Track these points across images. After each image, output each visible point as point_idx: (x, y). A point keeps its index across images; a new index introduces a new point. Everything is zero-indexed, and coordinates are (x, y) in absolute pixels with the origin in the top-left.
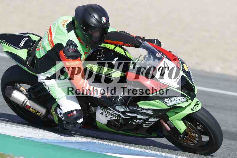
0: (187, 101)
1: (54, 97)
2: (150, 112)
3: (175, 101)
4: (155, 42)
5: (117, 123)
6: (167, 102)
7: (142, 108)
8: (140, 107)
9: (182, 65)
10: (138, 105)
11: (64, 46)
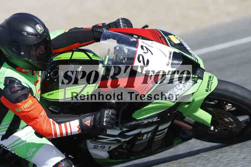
0: (196, 82)
1: (24, 158)
2: (155, 119)
4: (121, 23)
5: (122, 150)
8: (137, 119)
9: (168, 38)
10: (134, 118)
11: (2, 89)
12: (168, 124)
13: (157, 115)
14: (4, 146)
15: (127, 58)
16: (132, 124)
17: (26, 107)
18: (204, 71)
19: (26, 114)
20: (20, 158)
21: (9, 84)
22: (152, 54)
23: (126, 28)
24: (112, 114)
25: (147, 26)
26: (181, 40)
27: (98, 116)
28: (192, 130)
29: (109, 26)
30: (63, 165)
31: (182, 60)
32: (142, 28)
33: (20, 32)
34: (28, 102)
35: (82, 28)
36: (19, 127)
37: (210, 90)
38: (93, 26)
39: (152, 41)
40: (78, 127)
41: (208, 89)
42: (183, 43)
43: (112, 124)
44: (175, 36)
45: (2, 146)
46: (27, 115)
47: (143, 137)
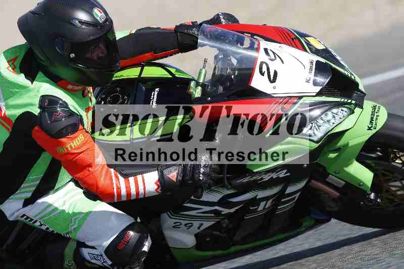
0: (352, 112)
2: (282, 174)
3: (327, 125)
4: (223, 20)
5: (218, 233)
6: (310, 132)
7: (259, 173)
8: (255, 171)
9: (306, 40)
11: (37, 114)
12: (302, 184)
14: (28, 218)
17: (75, 146)
18: (365, 95)
19: (73, 159)
21: (49, 107)
22: (282, 62)
26: (325, 45)
28: (339, 198)
31: (331, 74)
33: (69, 19)
34: (78, 138)
37: (375, 128)
38: (177, 26)
40: (156, 183)
41: (371, 126)
42: (330, 49)
44: (315, 38)
46: (75, 159)
47: (259, 206)
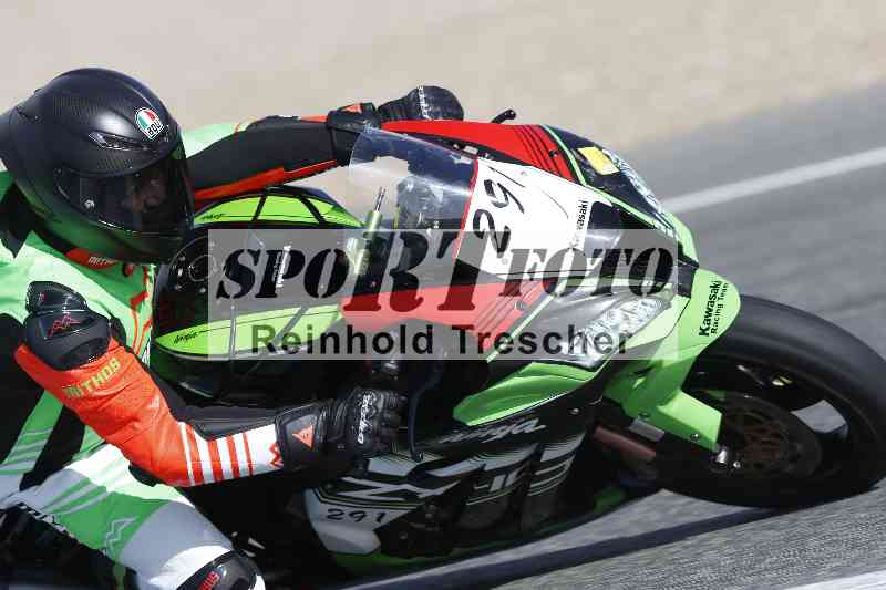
1: (95, 547)
2: (530, 427)
4: (423, 104)
5: (422, 526)
7: (482, 427)
8: (470, 424)
9: (578, 156)
10: (459, 422)
11: (22, 321)
12: (574, 443)
13: (538, 412)
14: (30, 509)
15: (440, 220)
16: (455, 440)
17: (100, 382)
18: (697, 266)
19: (97, 408)
20: (84, 547)
21: (44, 307)
22: (522, 209)
23: (440, 119)
24: (387, 407)
25: (510, 115)
26: (620, 164)
27: (339, 413)
29: (383, 114)
30: (225, 573)
32: (493, 122)
33: (84, 132)
34: (106, 367)
35: (294, 119)
36: (79, 447)
37: (714, 331)
38: (331, 113)
39: (523, 164)
40: (272, 449)
41: (706, 326)
42: (628, 173)
43: (387, 442)
44: (600, 149)
45: (23, 507)
46: (102, 407)
47: (491, 483)
